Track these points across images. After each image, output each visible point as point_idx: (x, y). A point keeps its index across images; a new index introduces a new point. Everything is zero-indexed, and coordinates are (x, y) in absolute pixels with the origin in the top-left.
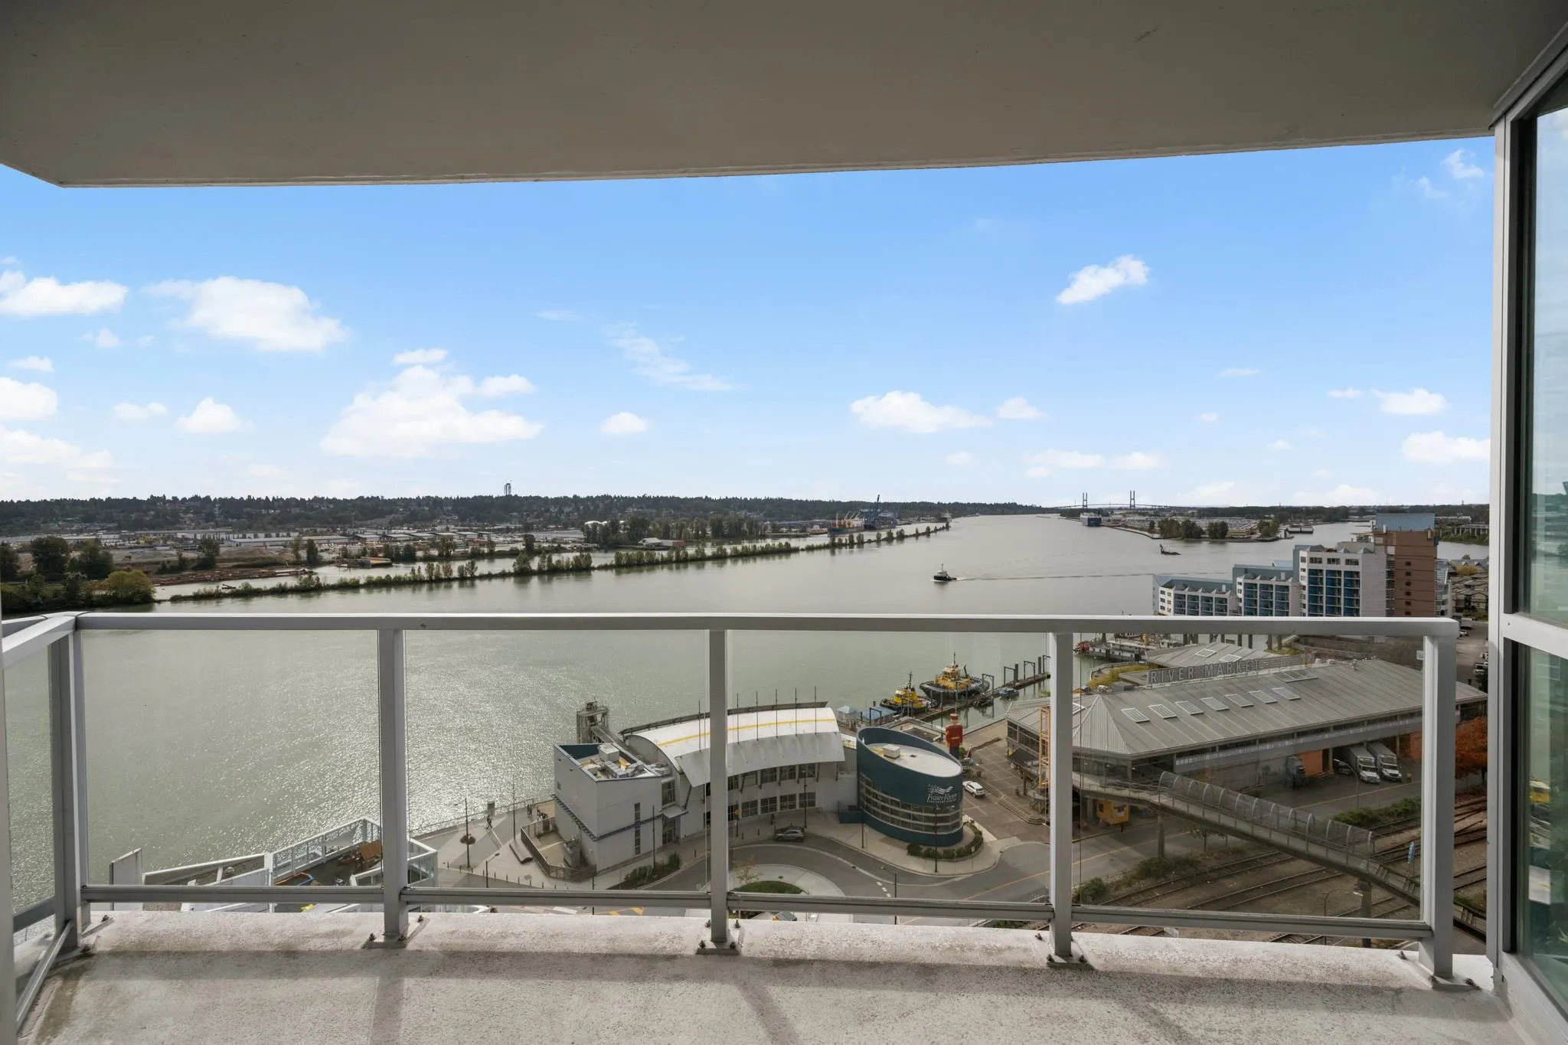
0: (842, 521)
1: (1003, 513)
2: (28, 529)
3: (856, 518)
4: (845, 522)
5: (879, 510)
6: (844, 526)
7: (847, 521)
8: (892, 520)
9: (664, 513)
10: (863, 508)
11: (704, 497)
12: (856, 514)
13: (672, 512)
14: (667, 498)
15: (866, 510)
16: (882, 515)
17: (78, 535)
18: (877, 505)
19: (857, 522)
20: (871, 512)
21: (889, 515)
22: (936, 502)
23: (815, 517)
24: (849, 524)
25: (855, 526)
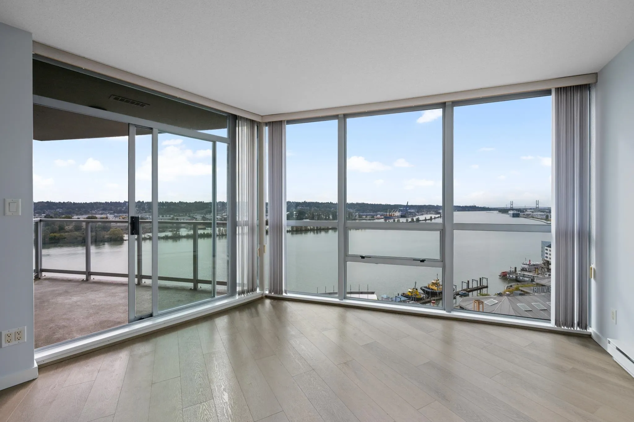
0: (391, 214)
1: (469, 211)
2: (86, 213)
3: (397, 212)
4: (392, 214)
5: (408, 209)
6: (391, 215)
7: (393, 213)
8: (414, 213)
9: (313, 209)
10: (401, 208)
11: (330, 202)
12: (397, 210)
13: (316, 208)
14: (314, 202)
15: (402, 209)
16: (409, 211)
17: (101, 215)
18: (407, 206)
19: (398, 214)
20: (404, 209)
21: (412, 211)
22: (436, 205)
23: (378, 211)
24: (394, 215)
25: (397, 215)
